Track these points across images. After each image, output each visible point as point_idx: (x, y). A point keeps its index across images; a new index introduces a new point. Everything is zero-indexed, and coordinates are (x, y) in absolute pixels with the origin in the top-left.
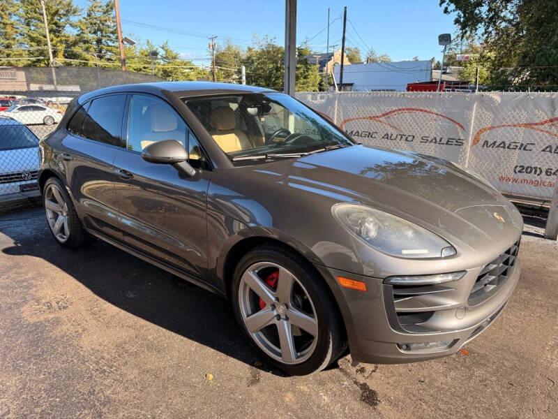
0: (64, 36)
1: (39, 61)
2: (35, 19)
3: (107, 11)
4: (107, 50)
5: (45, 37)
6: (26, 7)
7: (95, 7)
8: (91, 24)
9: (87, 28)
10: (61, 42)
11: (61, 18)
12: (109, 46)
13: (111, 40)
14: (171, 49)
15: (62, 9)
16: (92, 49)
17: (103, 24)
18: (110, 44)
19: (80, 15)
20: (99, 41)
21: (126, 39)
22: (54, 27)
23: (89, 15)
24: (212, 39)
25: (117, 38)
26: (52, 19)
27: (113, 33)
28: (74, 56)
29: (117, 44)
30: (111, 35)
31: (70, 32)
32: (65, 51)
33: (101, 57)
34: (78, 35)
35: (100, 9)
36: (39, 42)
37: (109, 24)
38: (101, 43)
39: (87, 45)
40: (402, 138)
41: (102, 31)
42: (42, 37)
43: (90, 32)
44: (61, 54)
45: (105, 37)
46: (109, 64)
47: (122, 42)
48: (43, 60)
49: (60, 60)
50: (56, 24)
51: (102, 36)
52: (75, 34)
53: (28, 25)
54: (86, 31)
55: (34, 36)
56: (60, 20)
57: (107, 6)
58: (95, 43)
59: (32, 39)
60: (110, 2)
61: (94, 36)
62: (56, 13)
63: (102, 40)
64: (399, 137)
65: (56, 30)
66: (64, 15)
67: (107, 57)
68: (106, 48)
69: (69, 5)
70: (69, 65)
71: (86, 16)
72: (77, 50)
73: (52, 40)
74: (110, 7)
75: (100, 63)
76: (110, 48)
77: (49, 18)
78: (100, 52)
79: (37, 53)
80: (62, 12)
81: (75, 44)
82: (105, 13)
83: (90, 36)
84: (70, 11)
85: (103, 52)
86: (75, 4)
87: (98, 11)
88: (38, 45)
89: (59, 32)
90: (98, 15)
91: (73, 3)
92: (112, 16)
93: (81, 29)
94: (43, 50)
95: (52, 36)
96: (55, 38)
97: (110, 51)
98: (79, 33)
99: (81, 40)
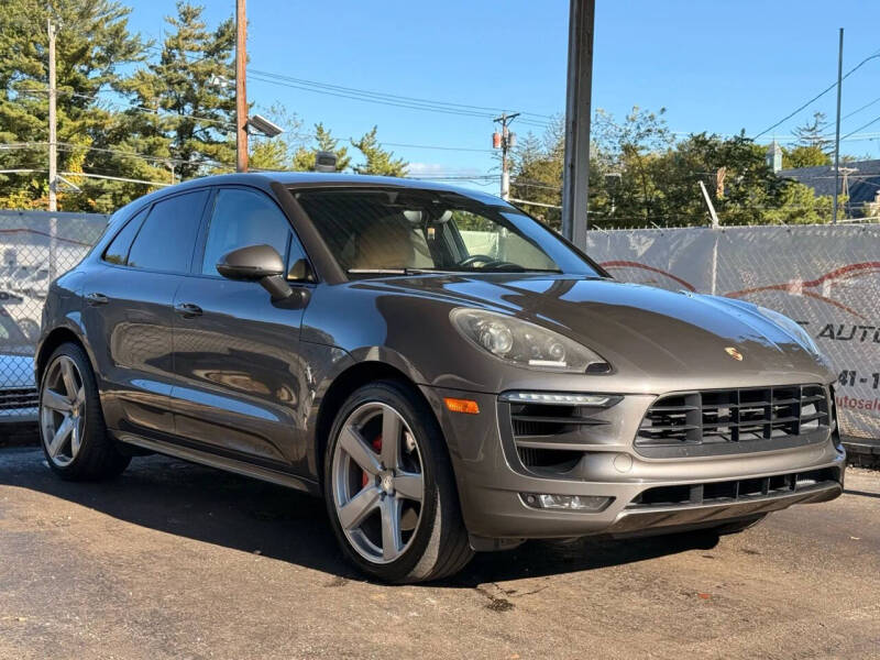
0: (93, 115)
1: (15, 180)
2: (22, 72)
3: (218, 49)
4: (205, 154)
5: (42, 116)
6: (6, 41)
7: (186, 39)
8: (169, 82)
9: (157, 94)
10: (82, 130)
11: (91, 67)
12: (212, 143)
13: (219, 127)
14: (387, 149)
15: (99, 44)
16: (163, 152)
17: (201, 83)
18: (215, 135)
19: (143, 59)
20: (185, 130)
21: (257, 123)
22: (70, 92)
23: (167, 60)
24: (503, 121)
25: (235, 121)
26: (67, 71)
27: (226, 107)
28: (115, 168)
29: (232, 136)
30: (221, 113)
31: (111, 105)
32: (90, 156)
33: (184, 173)
34: (128, 113)
35: (199, 44)
37: (217, 82)
38: (191, 135)
39: (151, 140)
40: (865, 333)
41: (196, 102)
42: (34, 118)
43: (164, 106)
44: (76, 166)
45: (204, 116)
47: (245, 128)
48: (29, 179)
49: (75, 179)
50: (75, 83)
51: (194, 114)
52: (123, 109)
54: (155, 102)
55: (13, 114)
56: (87, 74)
57: (220, 34)
58: (173, 134)
59: (7, 123)
60: (228, 26)
61: (175, 115)
62: (81, 55)
63: (193, 125)
64: (860, 332)
65: (75, 99)
66: (101, 59)
68: (201, 146)
69: (117, 33)
70: (96, 192)
71: (157, 61)
72: (122, 151)
73: (59, 126)
74: (227, 38)
76: (214, 147)
77: (61, 68)
78: (186, 156)
79: (13, 161)
80: (96, 51)
81: (120, 135)
82: (210, 53)
83: (161, 116)
84: (118, 47)
85: (193, 159)
86: (131, 33)
87: (191, 50)
88: (20, 139)
89: (81, 103)
90: (191, 58)
91: (126, 29)
92: (229, 61)
93: (141, 97)
94: (32, 152)
95: (62, 114)
96: (69, 122)
97: (211, 157)
98: (135, 106)
99: (137, 125)
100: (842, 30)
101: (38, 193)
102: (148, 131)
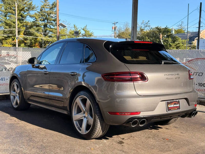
0: (25, 22)
1: (9, 37)
2: (10, 13)
3: (52, 8)
4: (50, 31)
5: (14, 23)
6: (6, 6)
7: (45, 6)
8: (42, 15)
9: (39, 18)
10: (23, 26)
12: (51, 28)
13: (53, 25)
14: (89, 30)
16: (41, 30)
17: (49, 15)
18: (52, 27)
19: (36, 10)
20: (45, 26)
21: (61, 25)
22: (20, 17)
23: (41, 10)
24: (114, 24)
25: (56, 24)
26: (20, 13)
27: (54, 21)
28: (30, 34)
29: (56, 27)
30: (53, 22)
31: (29, 20)
32: (25, 31)
33: (45, 35)
34: (33, 22)
35: (48, 7)
36: (10, 26)
37: (52, 16)
38: (47, 27)
39: (38, 28)
41: (48, 19)
42: (12, 23)
43: (41, 20)
44: (22, 34)
45: (49, 23)
46: (50, 39)
47: (59, 26)
48: (12, 36)
49: (22, 36)
50: (21, 15)
51: (47, 22)
52: (32, 21)
53: (6, 16)
54: (39, 20)
55: (8, 22)
56: (24, 13)
57: (53, 5)
58: (43, 26)
59: (7, 24)
60: (54, 3)
61: (43, 22)
62: (23, 9)
63: (47, 25)
65: (21, 19)
66: (27, 10)
67: (49, 35)
68: (49, 29)
69: (30, 4)
70: (26, 39)
71: (39, 11)
72: (32, 30)
73: (18, 25)
74: (54, 5)
75: (45, 38)
76: (52, 29)
77: (18, 12)
78: (45, 32)
79: (8, 33)
80: (26, 8)
81: (31, 27)
82: (50, 9)
83: (40, 23)
84: (30, 8)
85: (47, 32)
88: (10, 28)
89: (23, 20)
90: (47, 10)
91: (32, 4)
92: (55, 11)
93: (36, 18)
94: (12, 31)
95: (19, 22)
96: (20, 24)
97: (51, 32)
98: (34, 20)
99: (35, 25)
100: (189, 4)
101: (13, 40)
102: (37, 26)
